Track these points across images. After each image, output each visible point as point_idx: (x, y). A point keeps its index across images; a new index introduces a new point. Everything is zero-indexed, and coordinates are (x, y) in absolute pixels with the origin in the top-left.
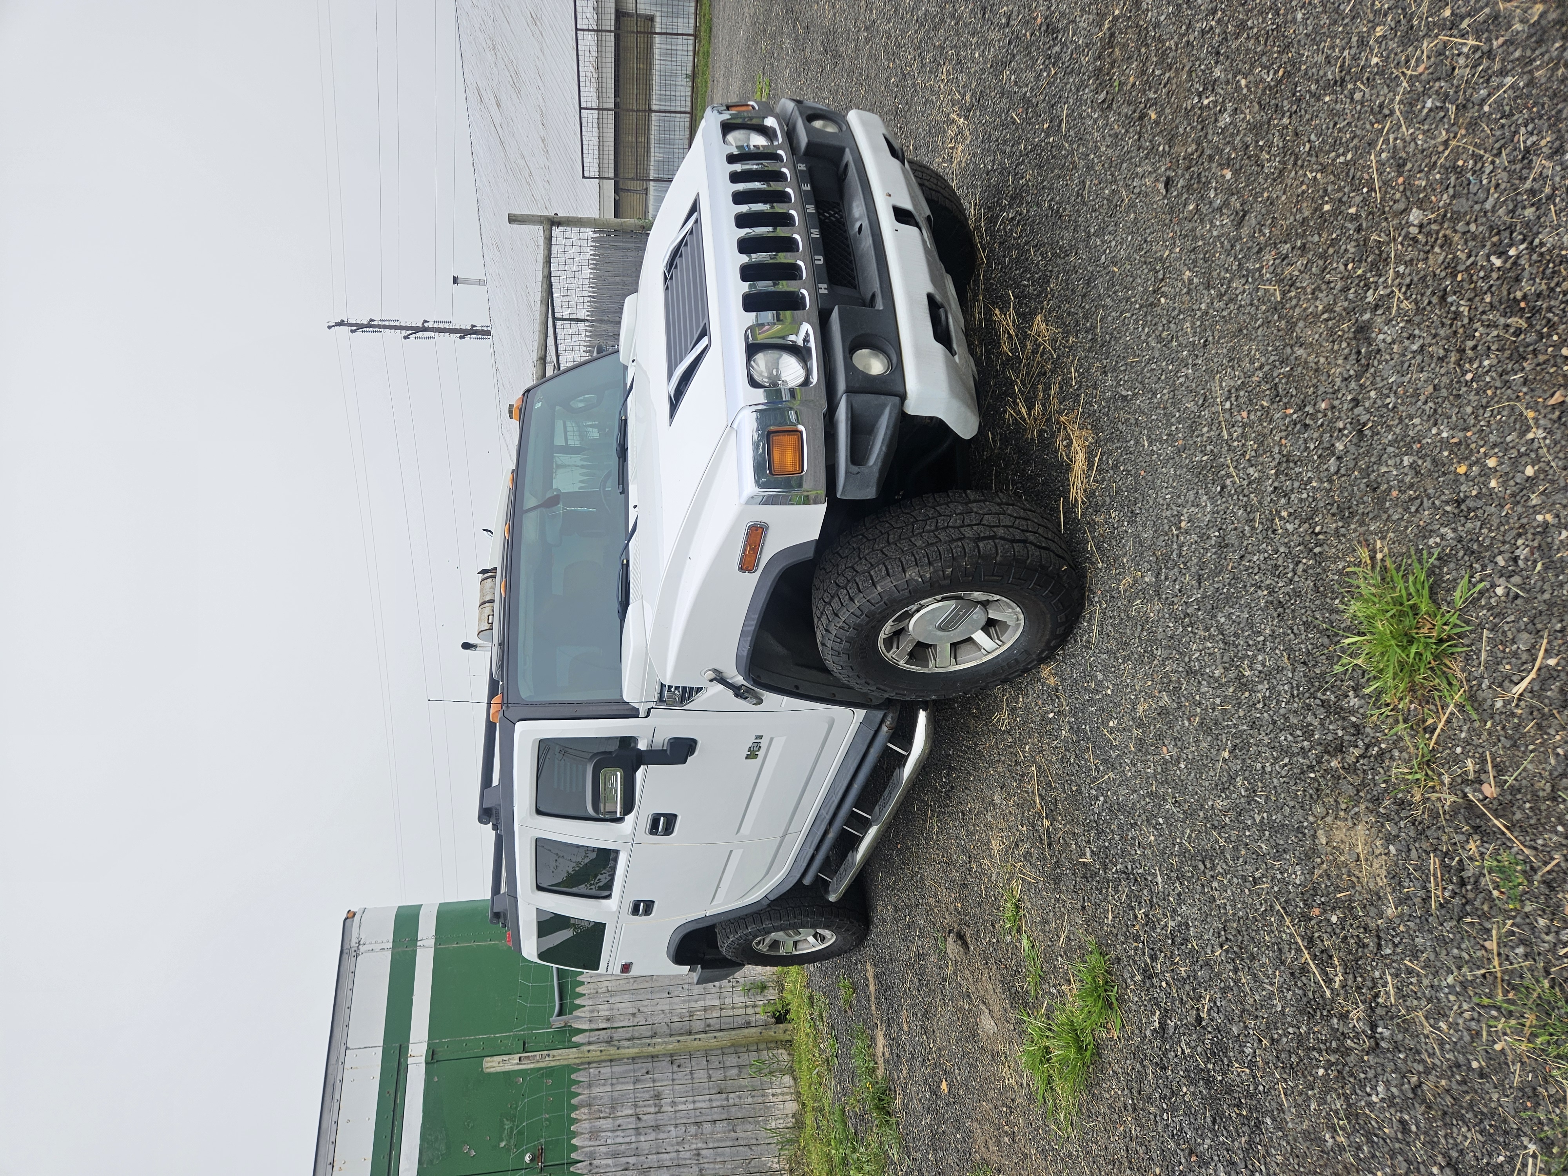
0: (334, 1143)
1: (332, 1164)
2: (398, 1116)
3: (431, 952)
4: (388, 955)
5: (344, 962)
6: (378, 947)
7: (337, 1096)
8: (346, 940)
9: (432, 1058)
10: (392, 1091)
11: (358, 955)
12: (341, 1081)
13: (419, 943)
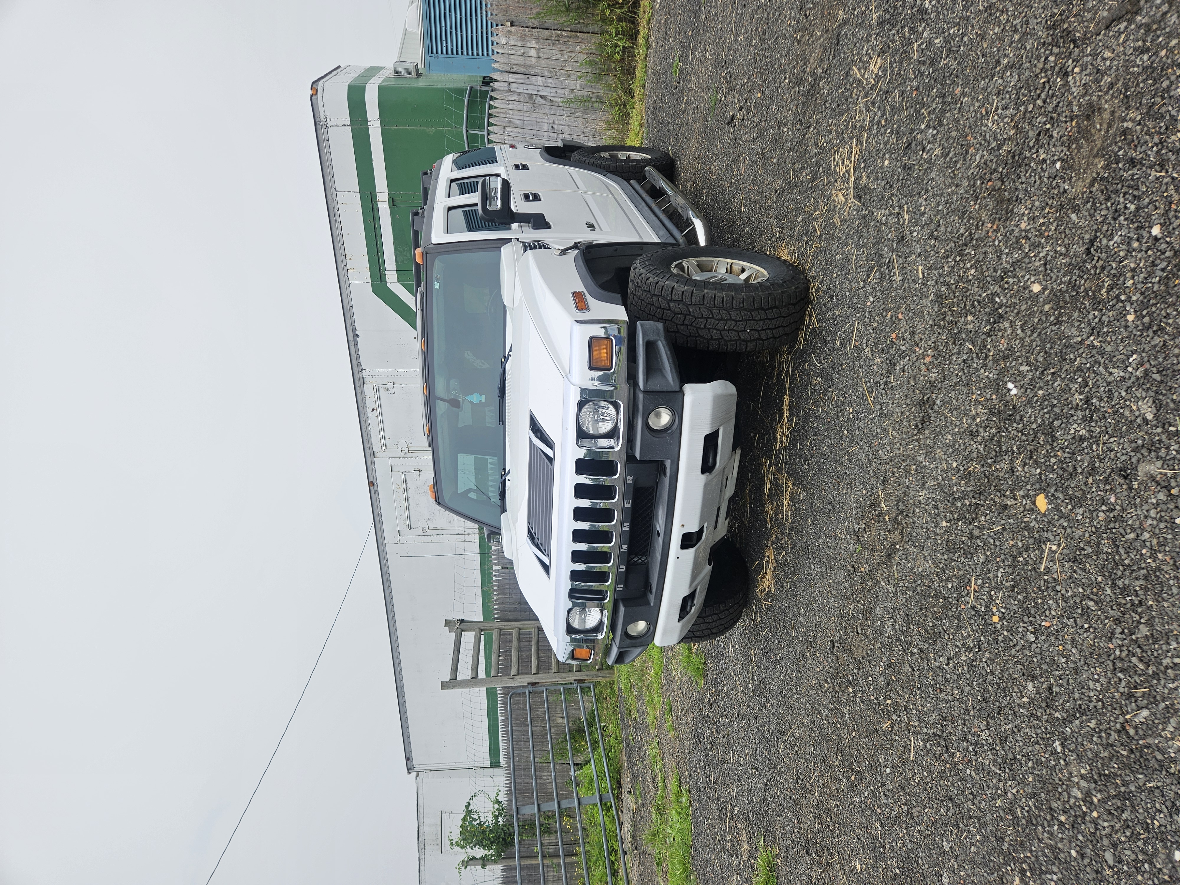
0: (343, 245)
1: (345, 255)
2: (378, 235)
3: (379, 130)
4: (349, 129)
5: (319, 132)
6: (340, 123)
7: (338, 219)
8: (317, 115)
9: (393, 203)
10: (372, 220)
11: (327, 128)
12: (338, 210)
13: (369, 123)
